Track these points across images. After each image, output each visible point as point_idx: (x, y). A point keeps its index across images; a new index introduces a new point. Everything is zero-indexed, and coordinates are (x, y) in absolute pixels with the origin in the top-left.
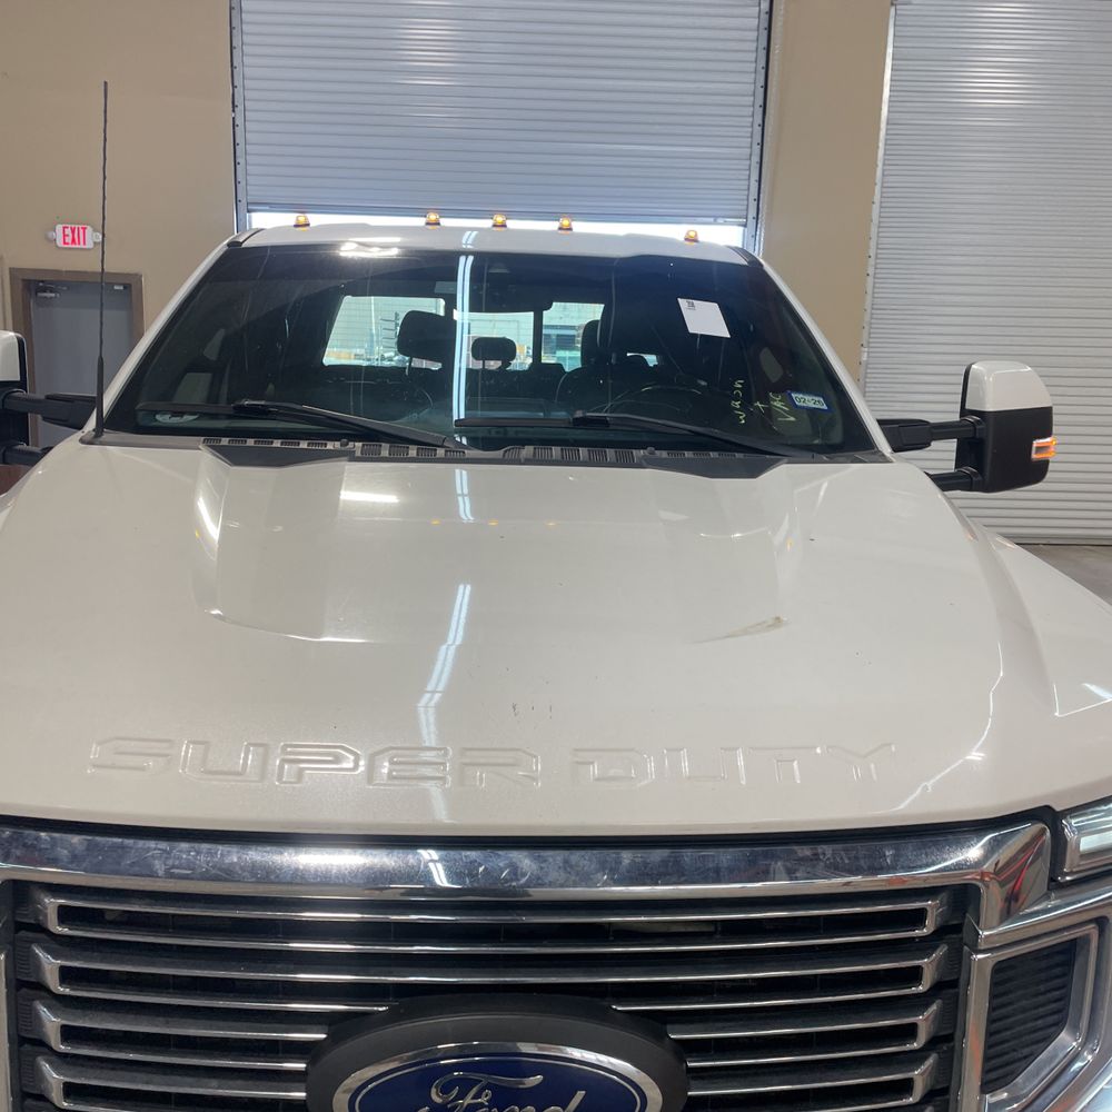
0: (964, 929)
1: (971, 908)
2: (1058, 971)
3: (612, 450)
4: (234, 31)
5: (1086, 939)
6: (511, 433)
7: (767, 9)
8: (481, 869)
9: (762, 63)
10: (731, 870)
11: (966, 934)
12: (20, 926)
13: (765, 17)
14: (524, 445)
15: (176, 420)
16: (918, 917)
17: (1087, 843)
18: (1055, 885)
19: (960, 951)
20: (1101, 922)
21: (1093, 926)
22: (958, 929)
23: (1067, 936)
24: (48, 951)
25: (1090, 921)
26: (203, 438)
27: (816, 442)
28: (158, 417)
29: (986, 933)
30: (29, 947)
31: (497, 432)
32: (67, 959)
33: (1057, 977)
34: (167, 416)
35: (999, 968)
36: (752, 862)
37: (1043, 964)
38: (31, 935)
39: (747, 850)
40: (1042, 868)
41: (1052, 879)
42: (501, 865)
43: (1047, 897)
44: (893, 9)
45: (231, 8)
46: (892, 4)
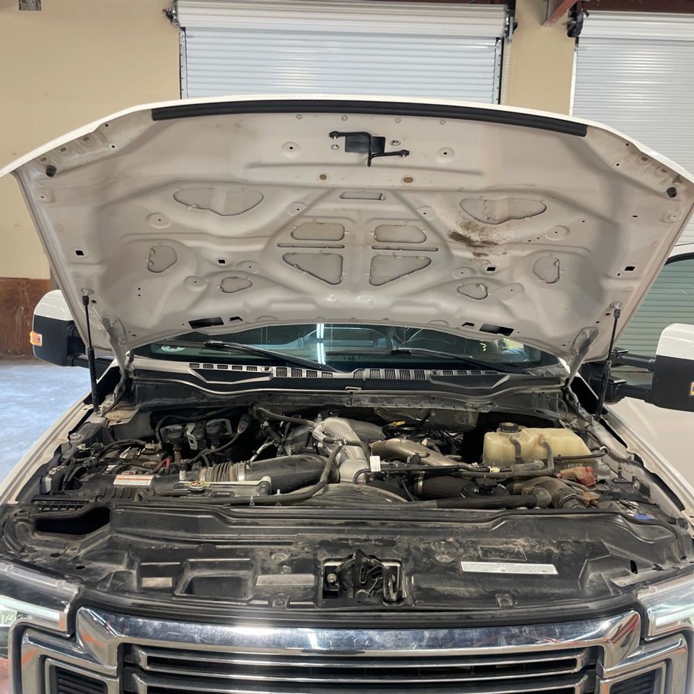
0: (597, 667)
1: (600, 657)
2: (646, 685)
3: (413, 370)
4: (182, 69)
5: (660, 670)
6: (357, 359)
7: (500, 54)
8: (355, 641)
9: (497, 85)
10: (479, 640)
11: (597, 670)
12: (126, 664)
13: (499, 58)
14: (364, 368)
15: (173, 350)
16: (572, 663)
17: (660, 621)
18: (643, 642)
19: (595, 679)
20: (668, 661)
21: (663, 663)
22: (594, 667)
23: (649, 669)
24: (142, 678)
25: (663, 661)
26: (189, 363)
27: (525, 360)
28: (163, 348)
29: (609, 670)
30: (131, 675)
31: (349, 359)
32: (150, 682)
33: (645, 688)
34: (168, 348)
35: (614, 686)
36: (489, 635)
37: (638, 682)
38: (132, 669)
39: (486, 630)
40: (637, 633)
41: (642, 639)
42: (365, 638)
43: (639, 648)
44: (576, 53)
45: (180, 55)
46: (575, 50)
